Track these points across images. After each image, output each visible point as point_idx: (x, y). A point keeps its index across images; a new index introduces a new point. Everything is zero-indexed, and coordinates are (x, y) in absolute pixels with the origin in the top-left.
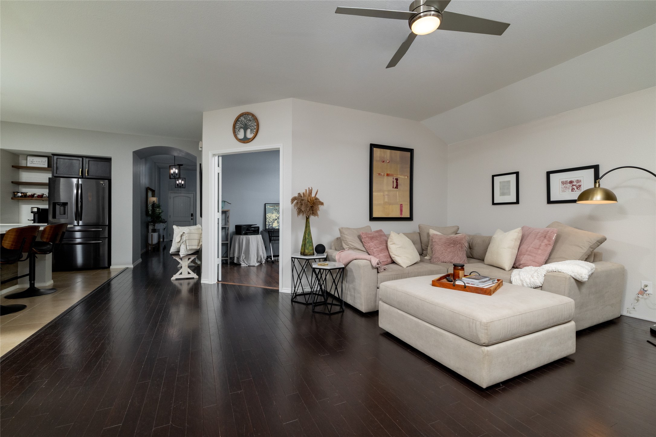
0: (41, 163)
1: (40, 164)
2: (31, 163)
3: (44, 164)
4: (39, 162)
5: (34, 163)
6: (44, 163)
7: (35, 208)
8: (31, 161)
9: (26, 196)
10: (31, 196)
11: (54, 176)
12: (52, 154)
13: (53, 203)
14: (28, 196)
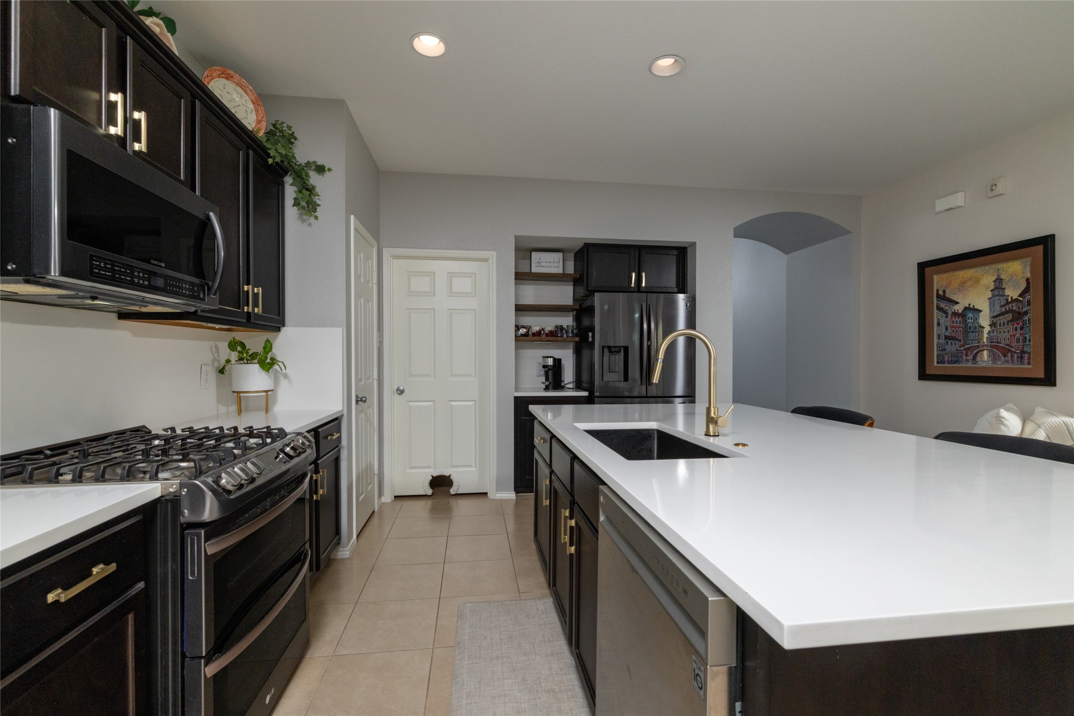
0: (551, 264)
1: (551, 267)
2: (537, 264)
3: (557, 267)
4: (549, 262)
5: (543, 265)
6: (557, 265)
7: (549, 359)
8: (537, 261)
9: (530, 333)
10: (538, 334)
11: (588, 290)
12: (585, 243)
13: (603, 347)
14: (534, 334)
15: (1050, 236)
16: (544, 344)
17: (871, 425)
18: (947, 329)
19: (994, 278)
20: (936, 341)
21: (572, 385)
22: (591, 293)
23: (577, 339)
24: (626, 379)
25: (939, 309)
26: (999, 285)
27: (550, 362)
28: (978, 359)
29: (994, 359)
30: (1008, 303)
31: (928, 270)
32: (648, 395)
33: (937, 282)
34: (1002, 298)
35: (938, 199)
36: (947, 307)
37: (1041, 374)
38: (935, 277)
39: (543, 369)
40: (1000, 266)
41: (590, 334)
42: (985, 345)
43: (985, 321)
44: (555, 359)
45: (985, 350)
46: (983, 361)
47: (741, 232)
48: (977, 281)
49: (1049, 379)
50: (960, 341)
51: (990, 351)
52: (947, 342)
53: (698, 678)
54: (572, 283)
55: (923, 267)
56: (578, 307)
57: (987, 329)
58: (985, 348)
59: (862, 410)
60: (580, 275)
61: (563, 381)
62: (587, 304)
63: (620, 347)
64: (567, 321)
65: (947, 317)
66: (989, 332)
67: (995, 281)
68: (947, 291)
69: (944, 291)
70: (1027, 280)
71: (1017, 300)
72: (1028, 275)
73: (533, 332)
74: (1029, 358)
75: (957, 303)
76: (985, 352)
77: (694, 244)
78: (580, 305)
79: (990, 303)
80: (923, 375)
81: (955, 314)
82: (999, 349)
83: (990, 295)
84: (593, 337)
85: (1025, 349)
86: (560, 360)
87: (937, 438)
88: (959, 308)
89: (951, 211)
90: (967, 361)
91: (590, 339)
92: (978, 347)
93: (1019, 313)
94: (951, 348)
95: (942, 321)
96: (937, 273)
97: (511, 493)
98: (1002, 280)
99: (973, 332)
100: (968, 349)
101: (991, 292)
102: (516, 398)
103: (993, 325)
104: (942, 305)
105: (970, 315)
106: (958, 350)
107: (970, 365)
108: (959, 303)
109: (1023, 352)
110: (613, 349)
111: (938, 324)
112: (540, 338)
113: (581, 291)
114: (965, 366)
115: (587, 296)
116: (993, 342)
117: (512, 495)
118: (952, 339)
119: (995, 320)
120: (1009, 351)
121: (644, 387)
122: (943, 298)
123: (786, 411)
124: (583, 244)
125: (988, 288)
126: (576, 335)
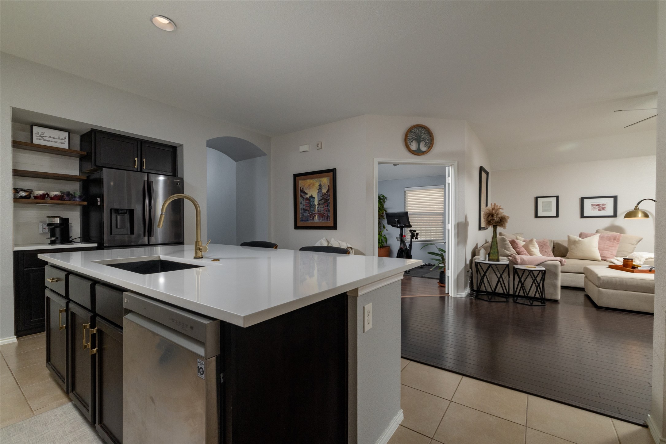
0: (56, 140)
1: (56, 142)
2: (39, 138)
3: (62, 143)
4: (54, 138)
5: (45, 138)
6: (63, 141)
7: (56, 218)
8: (39, 134)
9: (32, 196)
10: (43, 197)
11: (95, 165)
12: (92, 129)
13: (111, 210)
14: (36, 197)
15: (335, 169)
16: (49, 206)
17: (276, 248)
18: (304, 206)
19: (319, 184)
20: (300, 211)
21: (80, 239)
22: (101, 168)
23: (85, 203)
24: (132, 232)
25: (301, 196)
26: (320, 188)
27: (57, 221)
28: (314, 219)
29: (319, 219)
30: (323, 195)
31: (297, 178)
32: (151, 243)
33: (301, 184)
34: (321, 193)
35: (301, 145)
36: (304, 196)
37: (332, 225)
38: (300, 182)
39: (47, 227)
40: (321, 179)
41: (99, 199)
42: (316, 213)
43: (316, 202)
44: (62, 219)
45: (316, 215)
46: (316, 220)
47: (212, 144)
48: (314, 185)
49: (335, 227)
50: (308, 211)
51: (318, 215)
52: (304, 212)
53: (201, 370)
54: (78, 159)
55: (295, 176)
56: (85, 178)
57: (317, 206)
58: (316, 214)
59: (273, 241)
60: (87, 153)
61: (71, 237)
62: (96, 176)
63: (127, 210)
64: (75, 188)
65: (304, 200)
66: (318, 207)
67: (319, 185)
68: (304, 188)
69: (303, 188)
70: (329, 186)
71: (326, 194)
72: (329, 184)
73: (35, 195)
74: (329, 218)
75: (307, 194)
76: (317, 216)
77: (182, 146)
78: (88, 177)
79: (318, 195)
80: (296, 227)
81: (307, 199)
82: (321, 215)
83: (317, 191)
84: (102, 201)
85: (329, 215)
86: (67, 220)
87: (300, 250)
88: (308, 196)
89: (305, 152)
90: (311, 220)
91: (99, 203)
92: (314, 214)
93: (326, 199)
94: (305, 214)
95: (302, 202)
96: (301, 180)
97: (11, 337)
98: (321, 185)
99: (313, 207)
100: (311, 214)
101: (318, 190)
102: (16, 253)
103: (319, 204)
104: (302, 195)
105: (312, 200)
106: (308, 215)
107: (312, 221)
108: (308, 194)
109: (328, 216)
110: (120, 212)
111: (301, 203)
112: (44, 200)
113: (89, 167)
114: (310, 223)
115: (95, 171)
116: (319, 212)
117: (13, 339)
118: (306, 210)
119: (319, 202)
120: (324, 215)
121: (146, 238)
122: (302, 191)
123: (237, 245)
124: (90, 130)
125: (317, 188)
126: (84, 200)
